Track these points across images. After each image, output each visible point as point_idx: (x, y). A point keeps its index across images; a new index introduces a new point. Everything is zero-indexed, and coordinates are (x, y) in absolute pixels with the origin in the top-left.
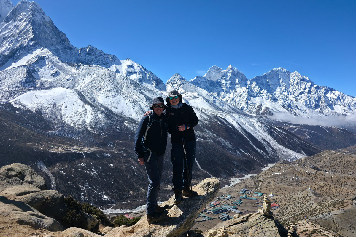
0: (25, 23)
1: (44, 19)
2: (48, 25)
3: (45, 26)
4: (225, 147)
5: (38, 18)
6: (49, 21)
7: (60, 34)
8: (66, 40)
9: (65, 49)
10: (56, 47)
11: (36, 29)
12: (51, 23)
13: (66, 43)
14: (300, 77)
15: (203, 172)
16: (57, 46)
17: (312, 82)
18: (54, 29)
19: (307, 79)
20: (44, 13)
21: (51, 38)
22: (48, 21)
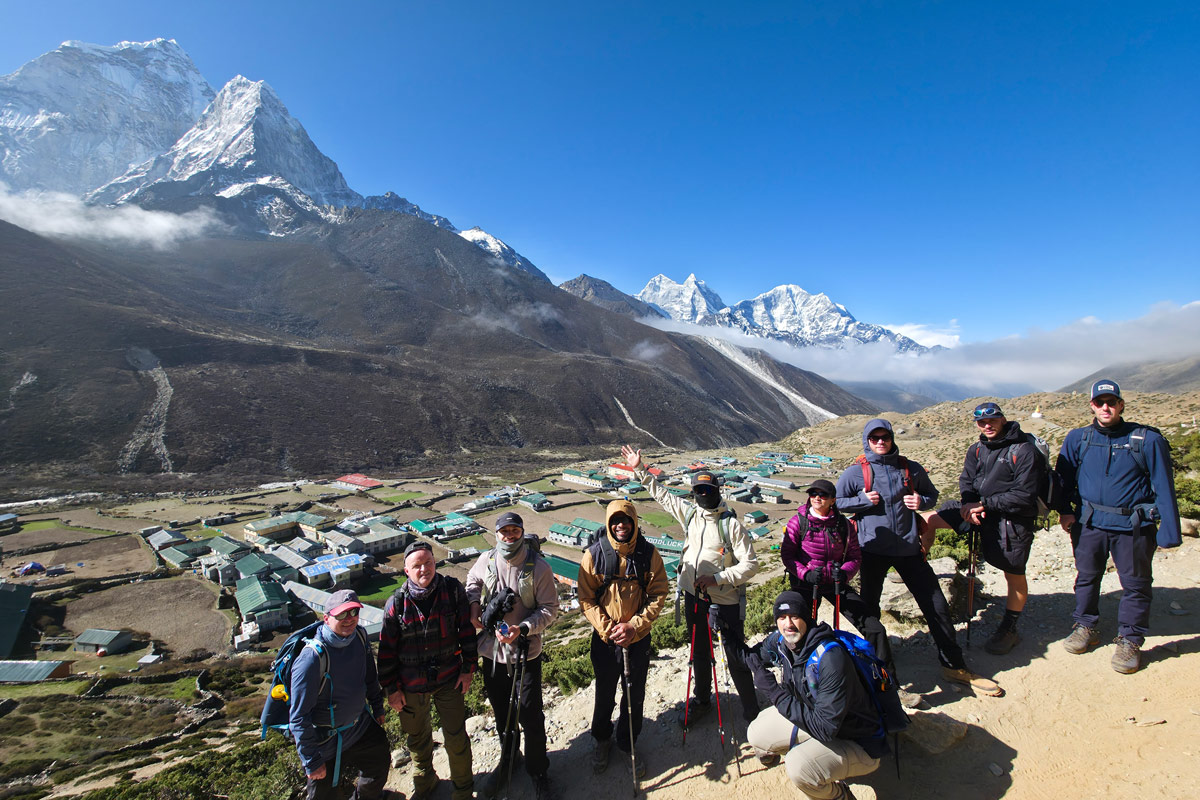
0: (241, 126)
1: (286, 122)
2: (294, 139)
3: (289, 141)
4: (692, 392)
5: (272, 119)
6: (297, 130)
7: (324, 162)
8: (336, 175)
9: (335, 195)
10: (314, 190)
11: (265, 140)
12: (302, 134)
13: (338, 183)
14: (828, 305)
15: (640, 434)
16: (317, 189)
17: (851, 317)
18: (311, 148)
19: (842, 307)
20: (285, 111)
21: (303, 169)
22: (295, 129)
